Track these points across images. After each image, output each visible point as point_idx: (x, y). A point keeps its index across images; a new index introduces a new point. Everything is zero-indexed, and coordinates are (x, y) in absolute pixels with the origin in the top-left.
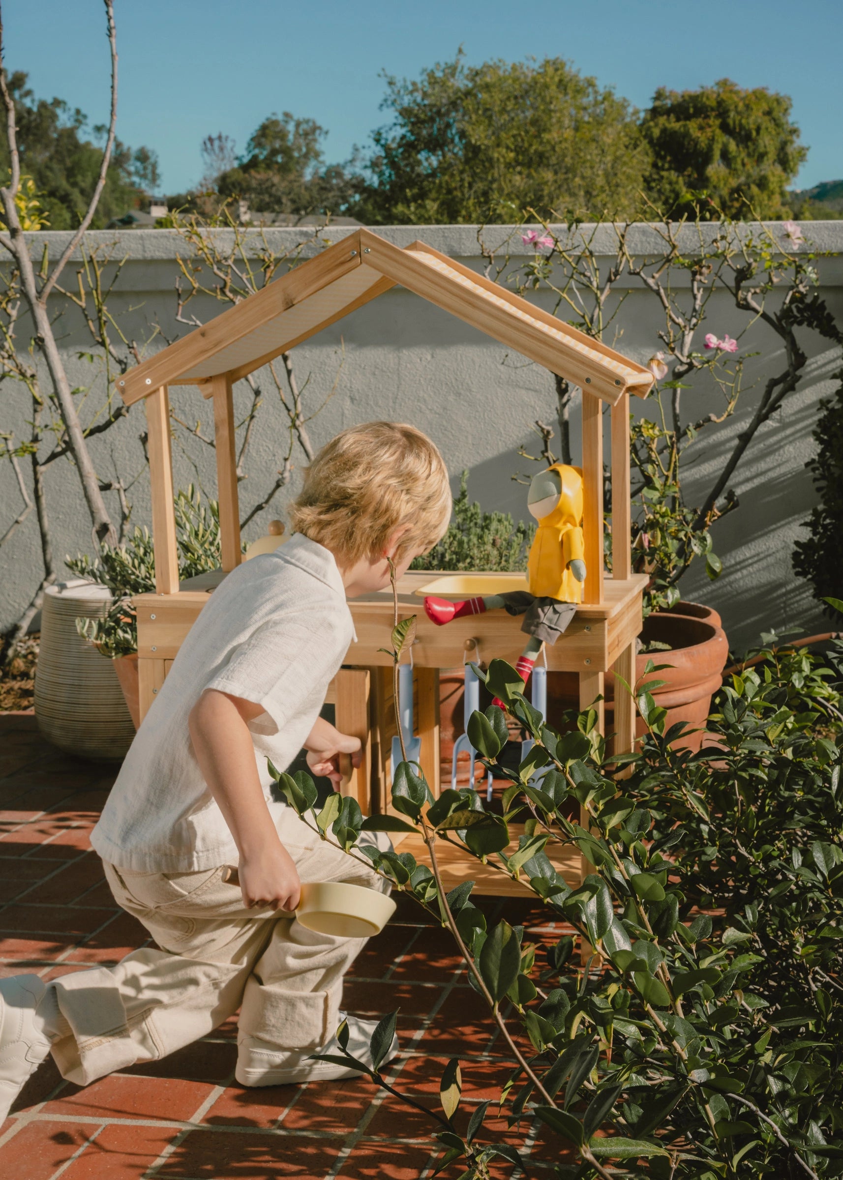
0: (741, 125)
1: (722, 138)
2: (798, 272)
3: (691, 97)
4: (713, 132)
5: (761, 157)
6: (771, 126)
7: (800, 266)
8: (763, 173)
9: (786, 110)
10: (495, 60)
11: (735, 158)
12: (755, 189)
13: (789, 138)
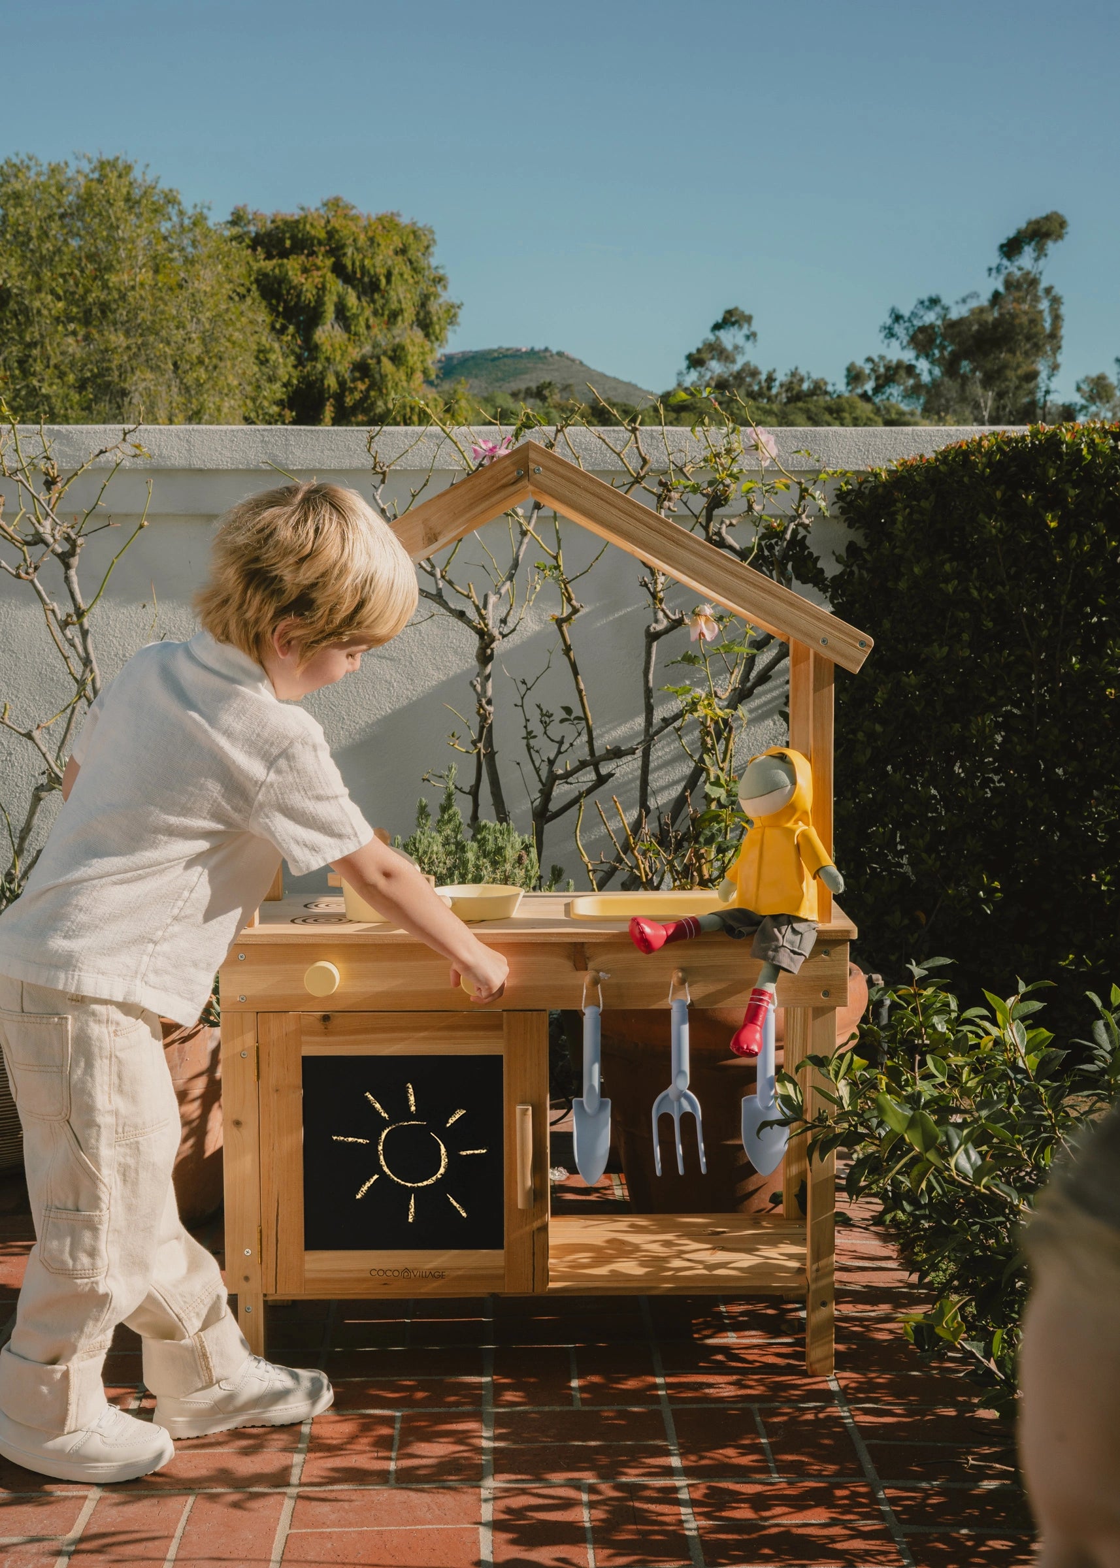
0: (363, 267)
1: (336, 286)
2: (802, 498)
3: (286, 223)
4: (323, 276)
5: (394, 316)
6: (407, 270)
7: (806, 490)
8: (397, 340)
9: (427, 247)
10: (23, 156)
11: (356, 316)
12: (387, 365)
13: (432, 289)
